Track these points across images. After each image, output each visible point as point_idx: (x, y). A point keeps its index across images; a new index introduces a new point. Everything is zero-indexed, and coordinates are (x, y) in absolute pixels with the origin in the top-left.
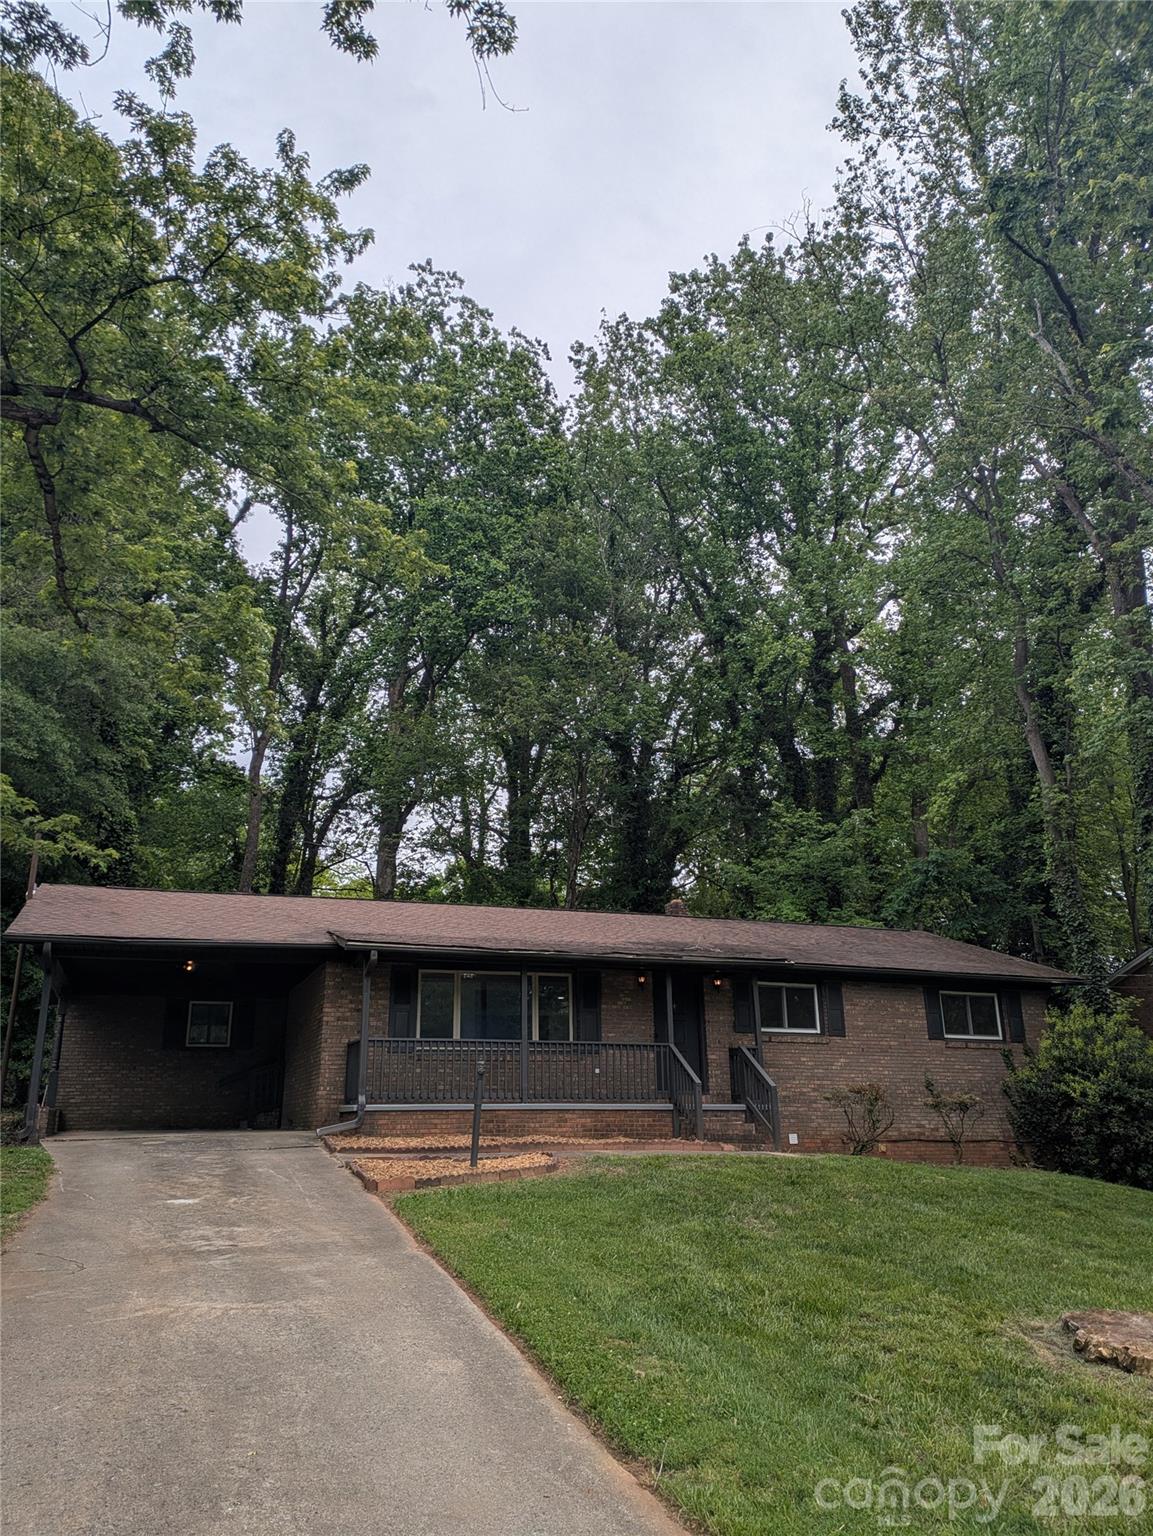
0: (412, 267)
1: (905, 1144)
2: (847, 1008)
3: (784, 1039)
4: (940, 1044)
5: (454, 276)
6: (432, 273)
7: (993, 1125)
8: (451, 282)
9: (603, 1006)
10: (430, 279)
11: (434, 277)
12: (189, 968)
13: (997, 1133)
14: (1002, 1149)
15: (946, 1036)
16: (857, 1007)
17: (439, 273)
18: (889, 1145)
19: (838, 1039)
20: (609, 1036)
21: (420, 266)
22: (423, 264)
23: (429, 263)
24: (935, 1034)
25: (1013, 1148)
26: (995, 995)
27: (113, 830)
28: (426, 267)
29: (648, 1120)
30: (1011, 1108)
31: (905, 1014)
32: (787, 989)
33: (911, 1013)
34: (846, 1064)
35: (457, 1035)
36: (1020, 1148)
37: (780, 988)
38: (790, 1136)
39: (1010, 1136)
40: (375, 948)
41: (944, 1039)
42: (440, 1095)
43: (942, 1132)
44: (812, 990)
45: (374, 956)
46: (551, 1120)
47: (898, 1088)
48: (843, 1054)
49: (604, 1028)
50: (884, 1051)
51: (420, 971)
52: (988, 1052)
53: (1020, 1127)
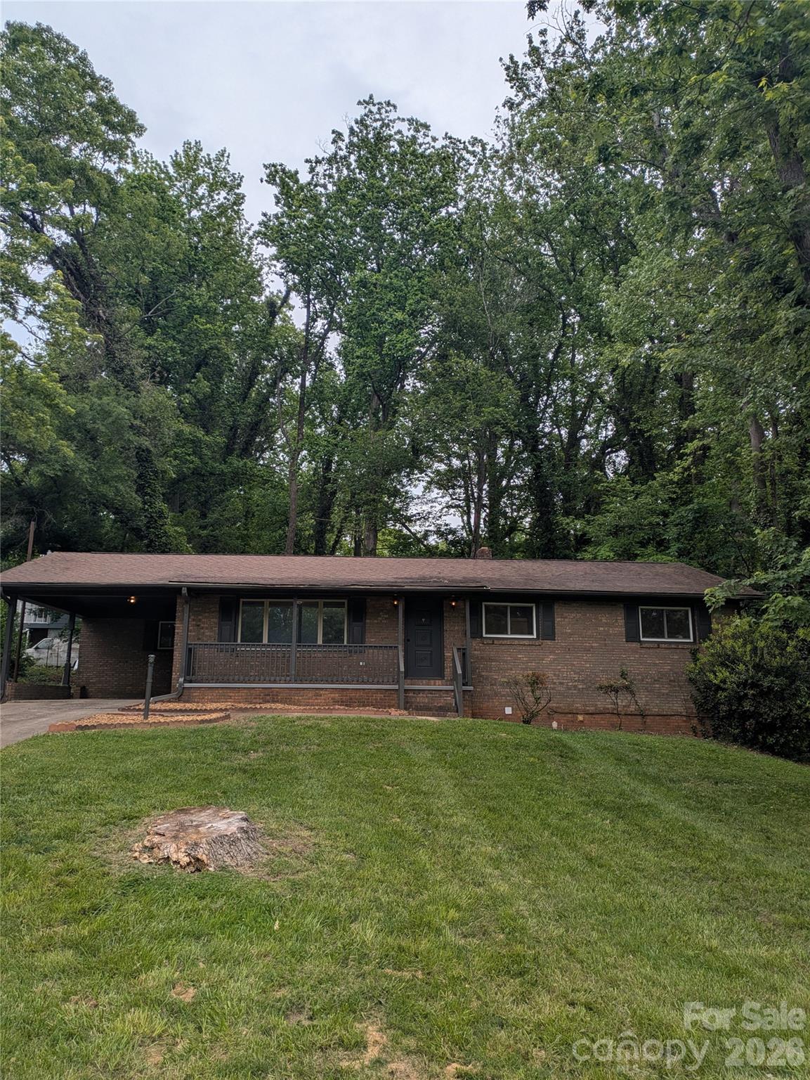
0: (359, 103)
1: (601, 716)
2: (557, 620)
3: (505, 642)
4: (634, 645)
5: (388, 104)
6: (374, 105)
7: (679, 704)
8: (388, 109)
9: (368, 621)
10: (375, 109)
11: (377, 106)
12: (132, 601)
13: (681, 710)
14: (685, 721)
15: (642, 639)
16: (565, 620)
17: (379, 104)
18: (587, 716)
19: (549, 642)
20: (371, 640)
21: (364, 101)
22: (367, 99)
23: (371, 97)
24: (632, 637)
25: (695, 722)
26: (689, 609)
27: (152, 517)
28: (370, 101)
29: (379, 696)
30: (695, 693)
31: (606, 623)
32: (511, 607)
33: (613, 623)
34: (554, 660)
35: (265, 641)
36: (701, 721)
37: (506, 607)
38: (506, 708)
39: (692, 713)
40: (185, 586)
41: (640, 641)
42: (252, 679)
43: (632, 708)
44: (532, 607)
45: (184, 591)
46: (310, 695)
47: (597, 676)
48: (552, 652)
49: (368, 635)
50: (587, 650)
51: (242, 600)
52: (678, 651)
53: (701, 705)
